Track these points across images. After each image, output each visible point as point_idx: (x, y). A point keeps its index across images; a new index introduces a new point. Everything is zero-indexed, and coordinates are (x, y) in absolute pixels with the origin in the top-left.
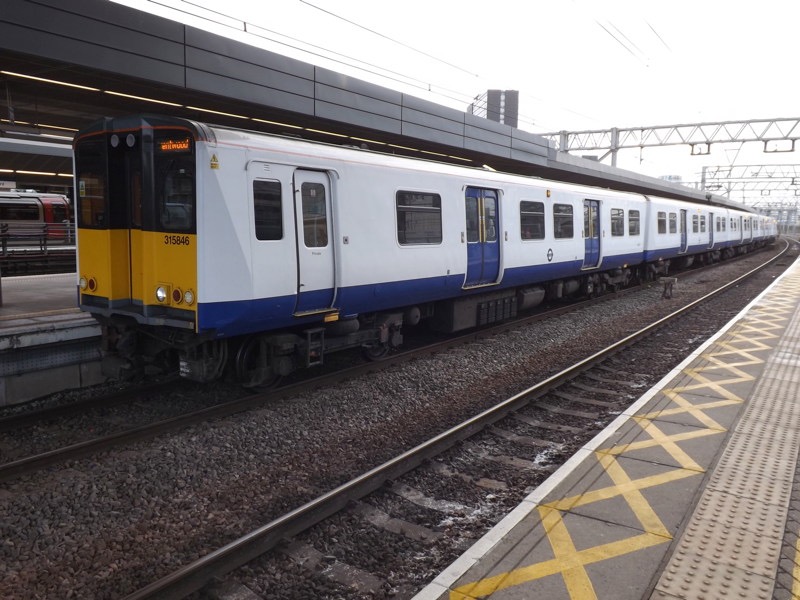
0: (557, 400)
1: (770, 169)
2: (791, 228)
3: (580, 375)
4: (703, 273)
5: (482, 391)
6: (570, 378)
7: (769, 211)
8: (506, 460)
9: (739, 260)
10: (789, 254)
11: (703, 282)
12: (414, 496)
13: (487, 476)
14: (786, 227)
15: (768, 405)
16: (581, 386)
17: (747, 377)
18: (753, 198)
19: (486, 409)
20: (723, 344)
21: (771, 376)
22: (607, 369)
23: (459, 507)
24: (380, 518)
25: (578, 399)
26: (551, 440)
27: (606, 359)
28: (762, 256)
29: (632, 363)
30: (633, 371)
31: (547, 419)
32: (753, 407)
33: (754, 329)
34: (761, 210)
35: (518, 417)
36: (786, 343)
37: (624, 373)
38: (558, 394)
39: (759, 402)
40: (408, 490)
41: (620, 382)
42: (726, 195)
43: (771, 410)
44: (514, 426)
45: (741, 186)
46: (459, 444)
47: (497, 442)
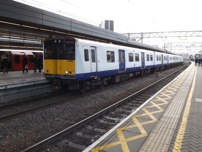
0: (134, 100)
1: (181, 44)
2: (187, 59)
3: (139, 94)
4: (165, 71)
5: (117, 98)
6: (137, 95)
7: (181, 55)
8: (126, 111)
9: (174, 68)
10: (186, 66)
11: (165, 73)
12: (108, 118)
13: (122, 114)
14: (186, 59)
15: (180, 94)
16: (139, 97)
17: (176, 90)
18: (177, 52)
19: (119, 101)
20: (171, 85)
21: (181, 90)
22: (145, 93)
23: (118, 119)
24: (102, 121)
25: (139, 99)
26: (135, 107)
27: (144, 91)
28: (180, 67)
29: (150, 92)
30: (151, 94)
31: (133, 103)
32: (177, 94)
33: (177, 82)
34: (179, 55)
35: (126, 103)
36: (184, 84)
37: (149, 94)
38: (135, 98)
39: (179, 94)
40: (106, 116)
41: (148, 96)
42: (170, 51)
43: (181, 95)
44: (126, 105)
45: (174, 48)
46: (115, 108)
47: (123, 108)
